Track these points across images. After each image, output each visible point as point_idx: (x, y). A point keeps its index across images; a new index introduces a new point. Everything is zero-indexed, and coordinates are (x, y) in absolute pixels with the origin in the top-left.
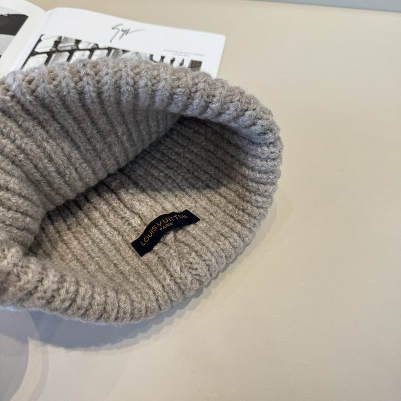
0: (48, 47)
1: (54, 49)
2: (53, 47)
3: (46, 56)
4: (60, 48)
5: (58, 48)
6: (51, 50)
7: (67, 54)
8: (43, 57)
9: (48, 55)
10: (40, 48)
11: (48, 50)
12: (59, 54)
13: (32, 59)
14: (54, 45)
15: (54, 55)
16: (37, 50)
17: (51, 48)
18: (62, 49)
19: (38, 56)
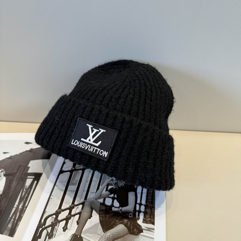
0: (70, 167)
1: (73, 169)
2: (73, 167)
3: (69, 173)
4: (77, 167)
5: (76, 168)
6: (72, 169)
7: (81, 172)
8: (67, 174)
9: (70, 172)
10: (65, 168)
11: (70, 169)
12: (76, 171)
13: (61, 175)
14: (73, 165)
15: (74, 172)
16: (63, 169)
17: (72, 168)
18: (78, 168)
19: (64, 173)
